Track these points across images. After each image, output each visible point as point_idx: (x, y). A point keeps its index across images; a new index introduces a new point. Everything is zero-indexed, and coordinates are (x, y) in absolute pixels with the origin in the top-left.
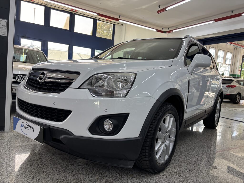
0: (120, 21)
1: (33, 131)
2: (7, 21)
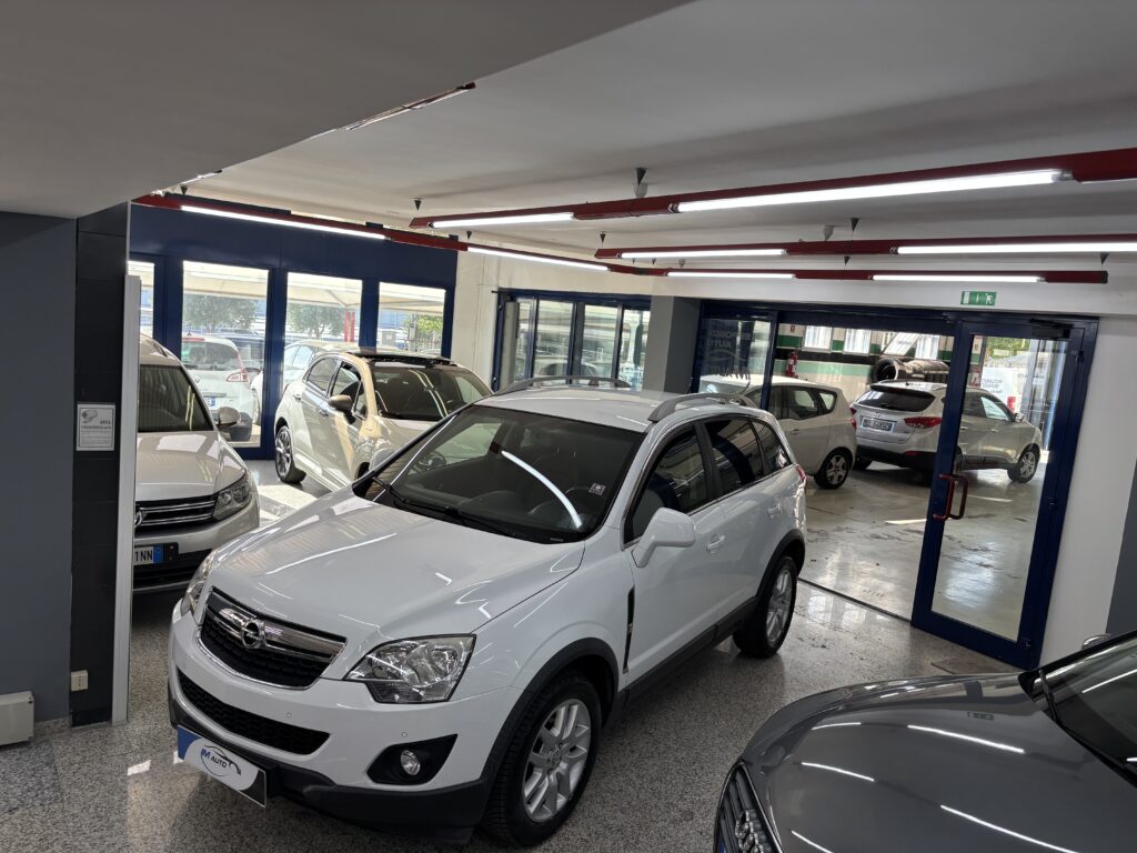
0: (470, 249)
1: (239, 772)
2: (113, 407)
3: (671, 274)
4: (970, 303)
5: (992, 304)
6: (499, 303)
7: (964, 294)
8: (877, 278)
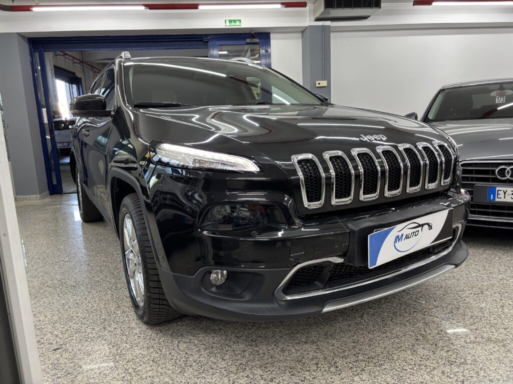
3: (35, 9)
4: (230, 26)
7: (226, 21)
8: (200, 7)
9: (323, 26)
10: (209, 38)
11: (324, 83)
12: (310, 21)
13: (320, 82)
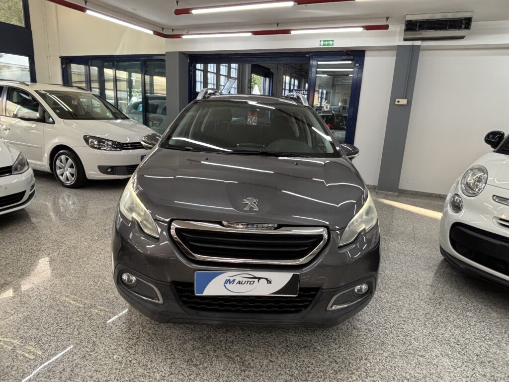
0: (88, 11)
3: (184, 37)
4: (323, 46)
5: (333, 45)
6: (62, 64)
7: (320, 41)
8: (293, 32)
9: (413, 46)
10: (310, 55)
11: (404, 102)
12: (399, 41)
13: (400, 100)
